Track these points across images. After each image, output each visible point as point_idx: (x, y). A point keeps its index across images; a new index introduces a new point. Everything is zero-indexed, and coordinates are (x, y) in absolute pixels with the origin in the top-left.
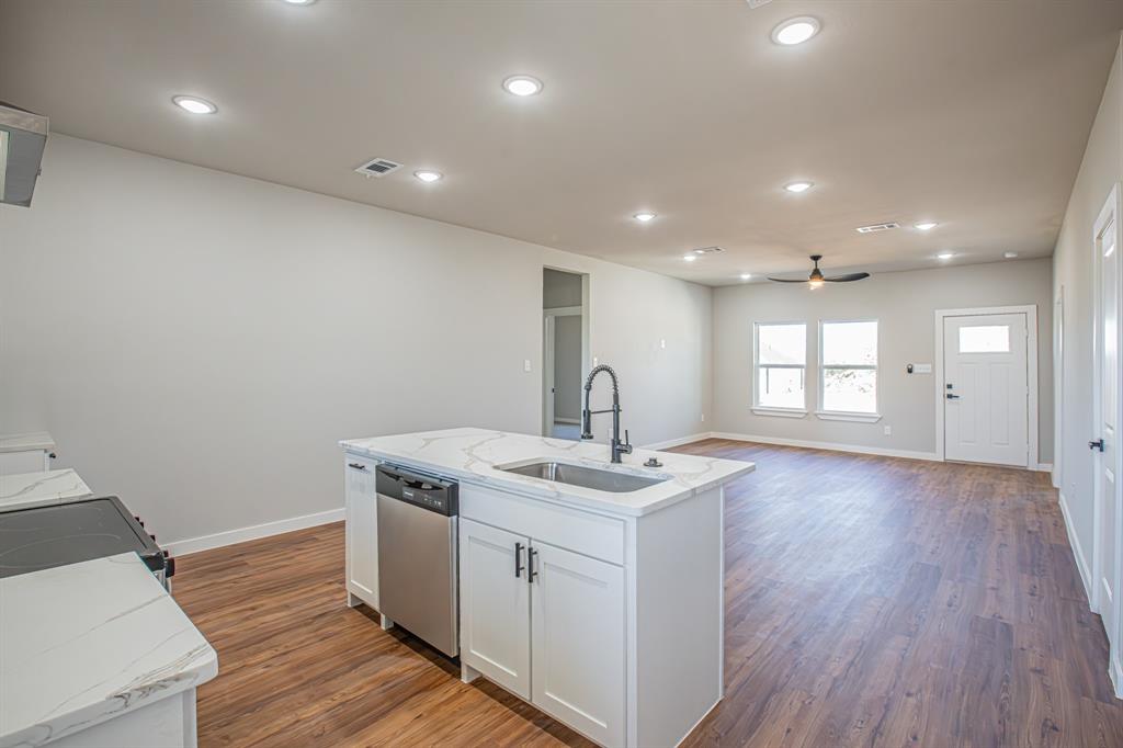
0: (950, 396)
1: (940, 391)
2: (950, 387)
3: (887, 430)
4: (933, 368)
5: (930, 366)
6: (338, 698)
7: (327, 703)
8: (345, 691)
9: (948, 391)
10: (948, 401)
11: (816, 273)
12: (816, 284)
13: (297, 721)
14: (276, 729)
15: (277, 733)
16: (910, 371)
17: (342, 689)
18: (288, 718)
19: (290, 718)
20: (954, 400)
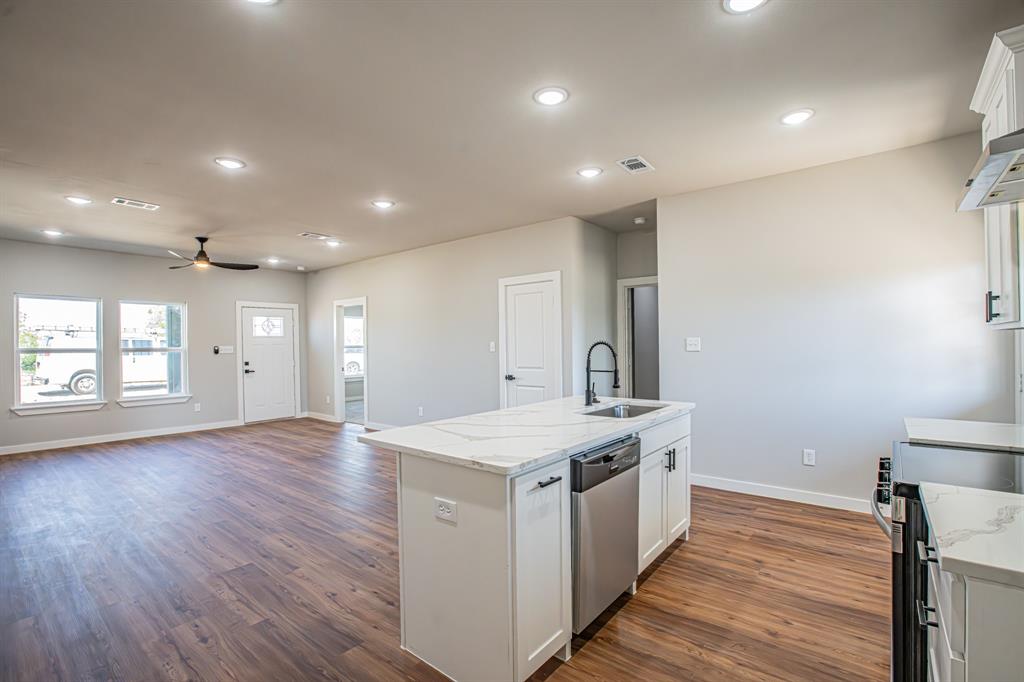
0: (247, 372)
1: (241, 368)
2: (247, 364)
3: (197, 407)
4: (235, 349)
5: (232, 348)
6: (696, 651)
7: (706, 656)
8: (686, 651)
9: (247, 368)
10: (246, 375)
11: (202, 255)
12: (202, 265)
13: (740, 664)
14: (759, 673)
15: (759, 670)
16: (216, 352)
17: (685, 654)
18: (741, 672)
19: (741, 671)
20: (250, 374)
